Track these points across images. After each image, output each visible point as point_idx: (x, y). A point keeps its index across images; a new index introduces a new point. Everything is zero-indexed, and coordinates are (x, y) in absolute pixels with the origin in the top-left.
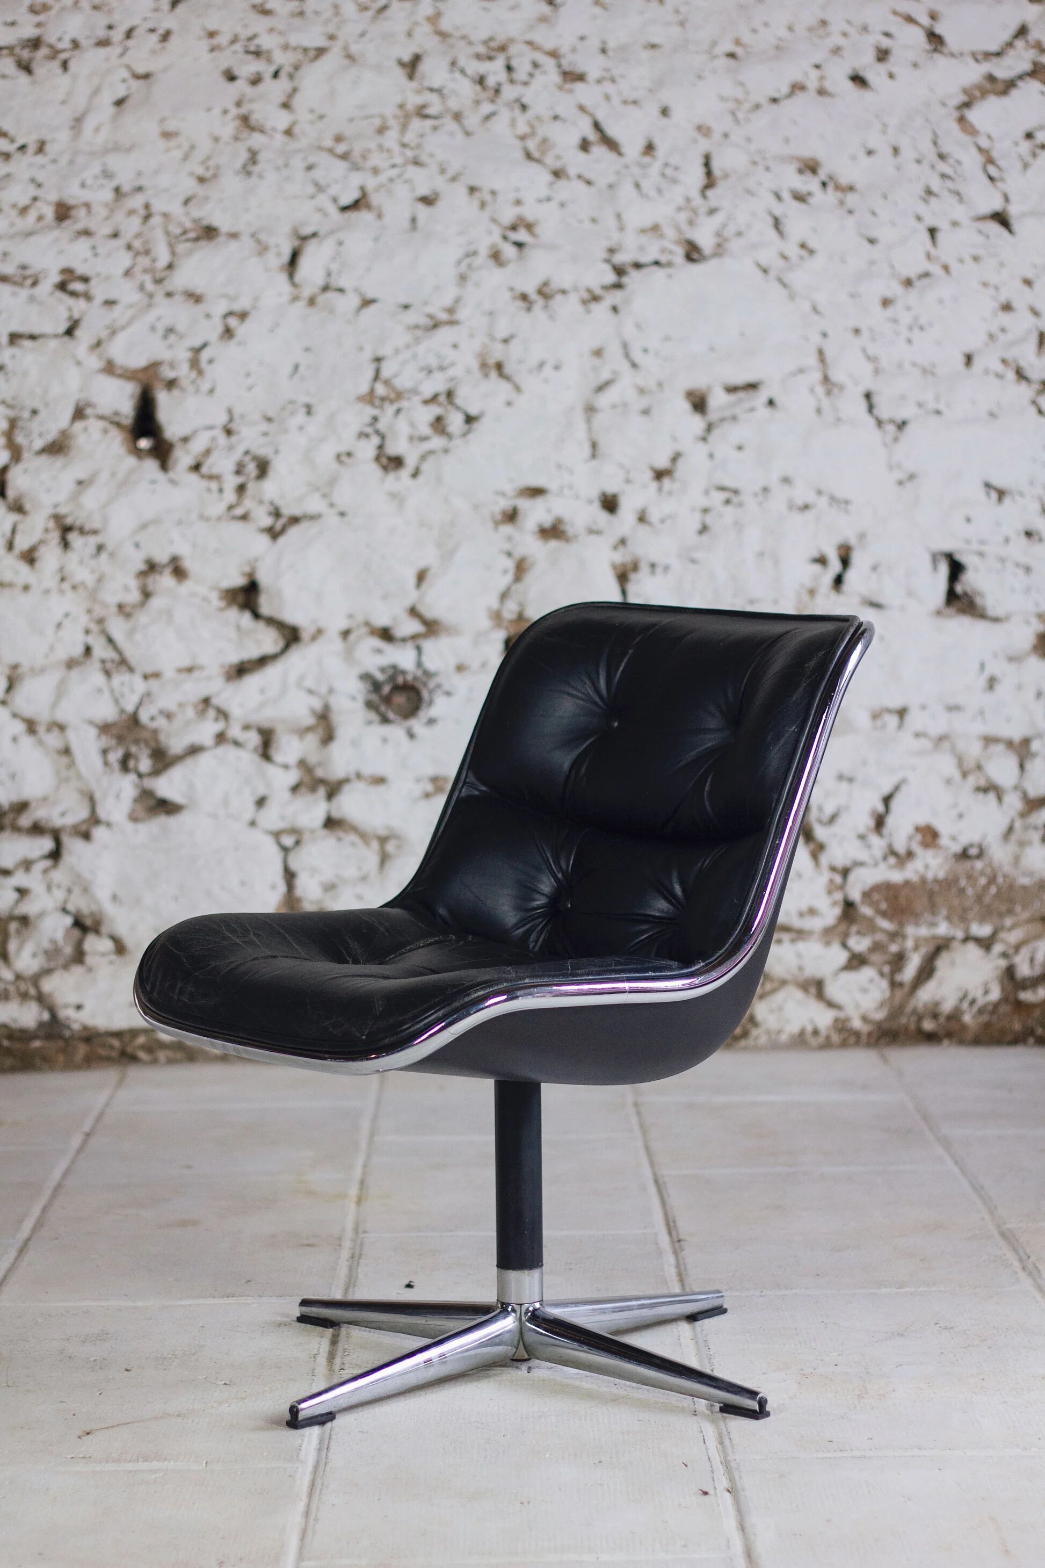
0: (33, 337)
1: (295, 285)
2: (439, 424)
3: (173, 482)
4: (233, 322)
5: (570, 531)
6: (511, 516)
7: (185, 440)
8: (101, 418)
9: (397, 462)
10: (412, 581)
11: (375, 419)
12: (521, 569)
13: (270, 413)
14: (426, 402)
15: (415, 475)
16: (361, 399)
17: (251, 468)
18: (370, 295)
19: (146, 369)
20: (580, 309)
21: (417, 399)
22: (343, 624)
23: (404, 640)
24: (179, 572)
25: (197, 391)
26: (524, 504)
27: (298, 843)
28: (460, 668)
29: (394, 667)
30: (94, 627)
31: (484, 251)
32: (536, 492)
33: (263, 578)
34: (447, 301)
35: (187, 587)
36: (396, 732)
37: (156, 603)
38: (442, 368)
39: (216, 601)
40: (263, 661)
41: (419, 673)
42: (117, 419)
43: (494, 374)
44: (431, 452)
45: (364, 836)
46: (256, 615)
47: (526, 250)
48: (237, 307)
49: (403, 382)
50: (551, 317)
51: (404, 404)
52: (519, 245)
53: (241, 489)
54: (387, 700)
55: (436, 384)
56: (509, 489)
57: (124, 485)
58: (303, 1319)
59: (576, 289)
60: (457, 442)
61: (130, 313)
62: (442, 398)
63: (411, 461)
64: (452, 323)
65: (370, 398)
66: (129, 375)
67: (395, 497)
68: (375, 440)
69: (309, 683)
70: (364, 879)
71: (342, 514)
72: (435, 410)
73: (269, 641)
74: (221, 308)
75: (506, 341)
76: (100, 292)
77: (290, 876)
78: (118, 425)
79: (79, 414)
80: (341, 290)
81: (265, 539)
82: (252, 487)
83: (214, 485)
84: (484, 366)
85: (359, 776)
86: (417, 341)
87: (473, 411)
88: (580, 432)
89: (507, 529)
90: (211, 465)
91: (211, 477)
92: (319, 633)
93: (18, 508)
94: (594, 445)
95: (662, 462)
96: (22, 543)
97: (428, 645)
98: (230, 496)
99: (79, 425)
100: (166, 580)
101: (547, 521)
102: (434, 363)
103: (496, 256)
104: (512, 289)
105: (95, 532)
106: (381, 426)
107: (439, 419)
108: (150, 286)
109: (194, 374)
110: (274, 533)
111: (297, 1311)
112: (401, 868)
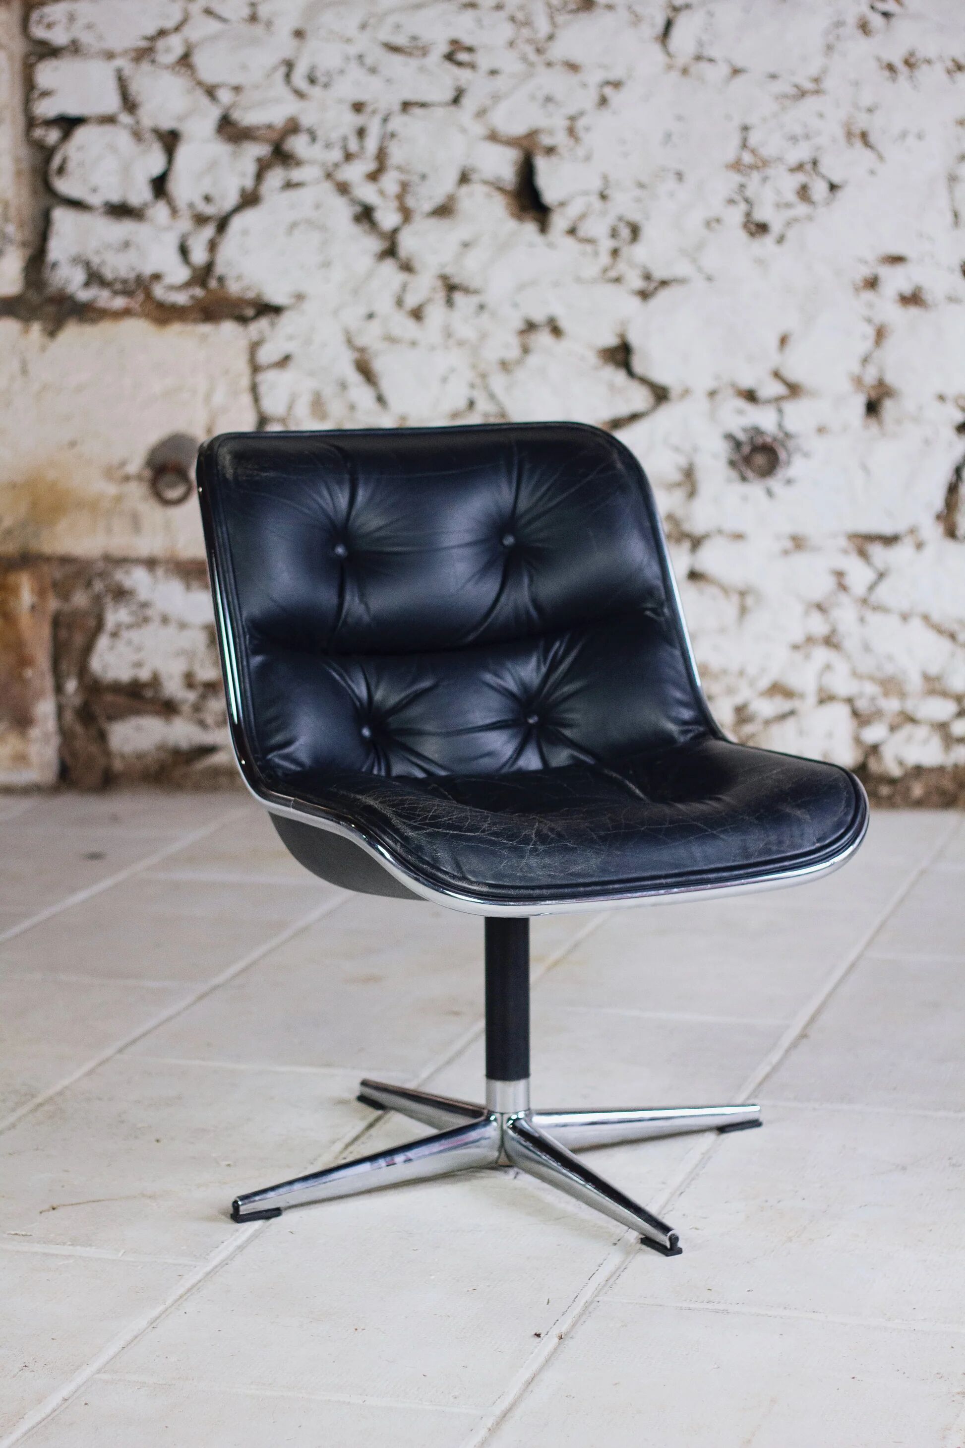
0: (423, 105)
1: (669, 54)
2: (804, 192)
3: (551, 245)
4: (608, 91)
5: (928, 297)
6: (872, 283)
7: (562, 204)
8: (486, 182)
9: (762, 228)
10: (774, 342)
11: (742, 186)
12: (880, 334)
13: (643, 180)
14: (793, 170)
15: (781, 240)
16: (729, 166)
17: (625, 233)
18: (740, 63)
19: (527, 135)
20: (944, 77)
21: (782, 168)
22: (710, 384)
23: (768, 401)
24: (556, 331)
25: (575, 157)
26: (886, 273)
28: (821, 430)
29: (756, 428)
30: (478, 381)
31: (851, 20)
32: (897, 260)
33: (634, 340)
34: (813, 69)
35: (561, 347)
36: (755, 489)
37: (533, 360)
38: (807, 137)
39: (593, 359)
40: (634, 418)
41: (781, 435)
42: (499, 184)
43: (858, 144)
44: (796, 220)
45: (725, 590)
46: (631, 373)
47: (894, 20)
48: (613, 76)
49: (768, 151)
50: (915, 87)
51: (771, 172)
52: (886, 15)
54: (747, 460)
55: (801, 153)
56: (870, 256)
57: (503, 247)
59: (941, 58)
60: (821, 209)
61: (512, 82)
62: (808, 167)
63: (776, 227)
64: (817, 92)
65: (737, 166)
66: (512, 142)
67: (760, 262)
68: (743, 207)
69: (675, 440)
70: (722, 630)
71: (709, 279)
72: (800, 178)
73: (639, 398)
74: (594, 77)
75: (870, 110)
76: (484, 61)
78: (501, 189)
79: (464, 178)
80: (711, 60)
81: (636, 301)
82: (625, 251)
83: (589, 248)
84: (849, 135)
85: (720, 532)
86: (784, 109)
87: (836, 180)
88: (943, 201)
89: (868, 295)
90: (589, 228)
91: (587, 241)
92: (686, 392)
93: (407, 267)
94: (956, 215)
96: (411, 301)
97: (790, 407)
98: (605, 259)
99: (465, 189)
100: (544, 338)
101: (907, 289)
102: (798, 130)
103: (864, 27)
104: (879, 59)
105: (477, 292)
106: (749, 193)
107: (804, 187)
108: (532, 56)
109: (571, 142)
110: (644, 295)
112: (758, 620)
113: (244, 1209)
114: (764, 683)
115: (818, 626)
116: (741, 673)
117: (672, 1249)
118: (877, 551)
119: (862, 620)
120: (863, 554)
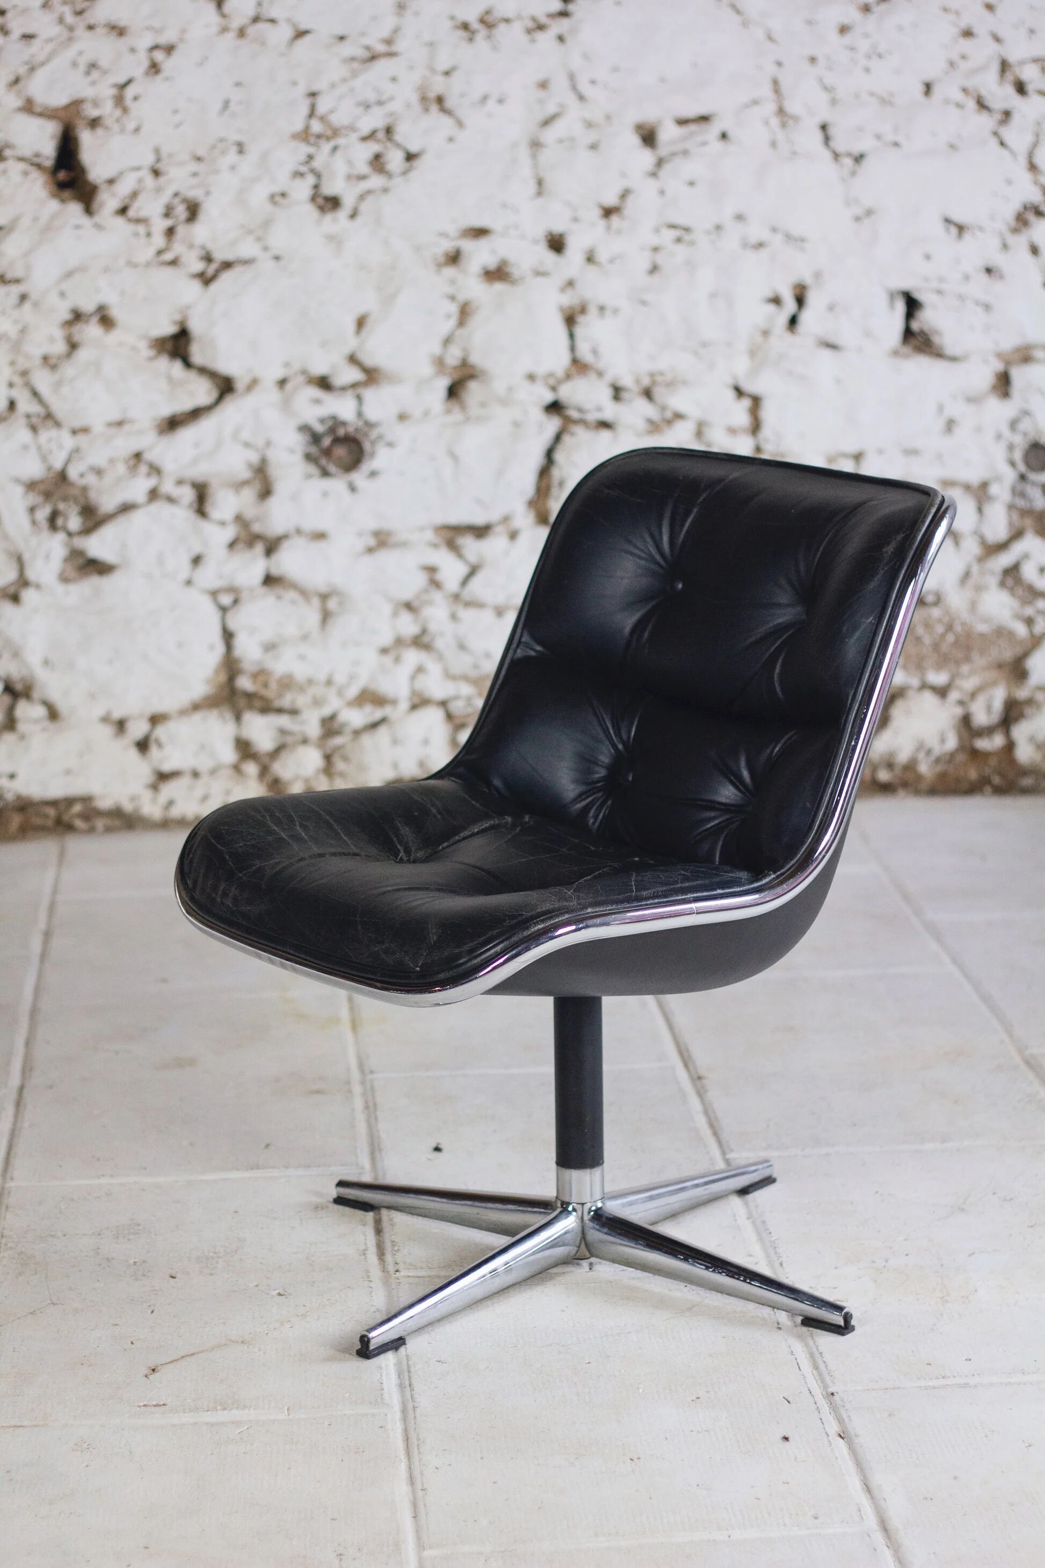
1: (224, 16)
2: (377, 162)
3: (98, 227)
4: (159, 56)
5: (515, 272)
6: (454, 258)
7: (111, 182)
8: (21, 159)
9: (333, 203)
10: (351, 326)
11: (310, 157)
12: (465, 313)
13: (200, 153)
14: (365, 139)
15: (353, 215)
16: (295, 136)
17: (181, 211)
18: (303, 27)
19: (67, 107)
20: (525, 38)
21: (354, 137)
22: (279, 373)
23: (343, 389)
24: (106, 321)
25: (122, 131)
26: (468, 246)
27: (236, 602)
28: (402, 417)
29: (334, 418)
30: (17, 380)
32: (480, 233)
33: (196, 326)
34: (385, 33)
35: (114, 337)
36: (337, 485)
37: (83, 355)
38: (380, 103)
39: (146, 351)
40: (196, 414)
41: (361, 423)
42: (37, 160)
43: (434, 108)
44: (370, 192)
45: (304, 593)
46: (188, 364)
48: (163, 40)
49: (339, 119)
50: (495, 48)
51: (341, 141)
53: (170, 232)
54: (327, 453)
55: (374, 120)
56: (452, 230)
57: (48, 230)
58: (339, 1201)
59: (519, 17)
60: (398, 180)
61: (49, 47)
62: (381, 135)
63: (348, 201)
64: (391, 55)
65: (305, 136)
66: (48, 114)
67: (335, 241)
68: (310, 180)
69: (245, 435)
70: (305, 637)
71: (277, 258)
72: (374, 147)
73: (202, 392)
74: (146, 41)
75: (447, 73)
76: (17, 25)
77: (228, 636)
78: (39, 166)
80: (272, 21)
81: (196, 285)
82: (181, 230)
83: (141, 229)
84: (424, 99)
85: (299, 532)
86: (354, 74)
87: (413, 149)
88: (526, 171)
89: (450, 271)
90: (141, 208)
91: (138, 221)
92: (254, 384)
94: (540, 183)
95: (611, 200)
97: (369, 394)
98: (159, 240)
100: (92, 330)
101: (492, 262)
102: (372, 97)
104: (452, 18)
105: (17, 281)
106: (316, 164)
107: (377, 157)
108: (70, 19)
109: (118, 113)
110: (206, 280)
111: (334, 1192)
112: (344, 626)
114: (353, 692)
115: (408, 626)
116: (329, 682)
117: (845, 1327)
118: (469, 544)
119: (454, 617)
120: (452, 546)
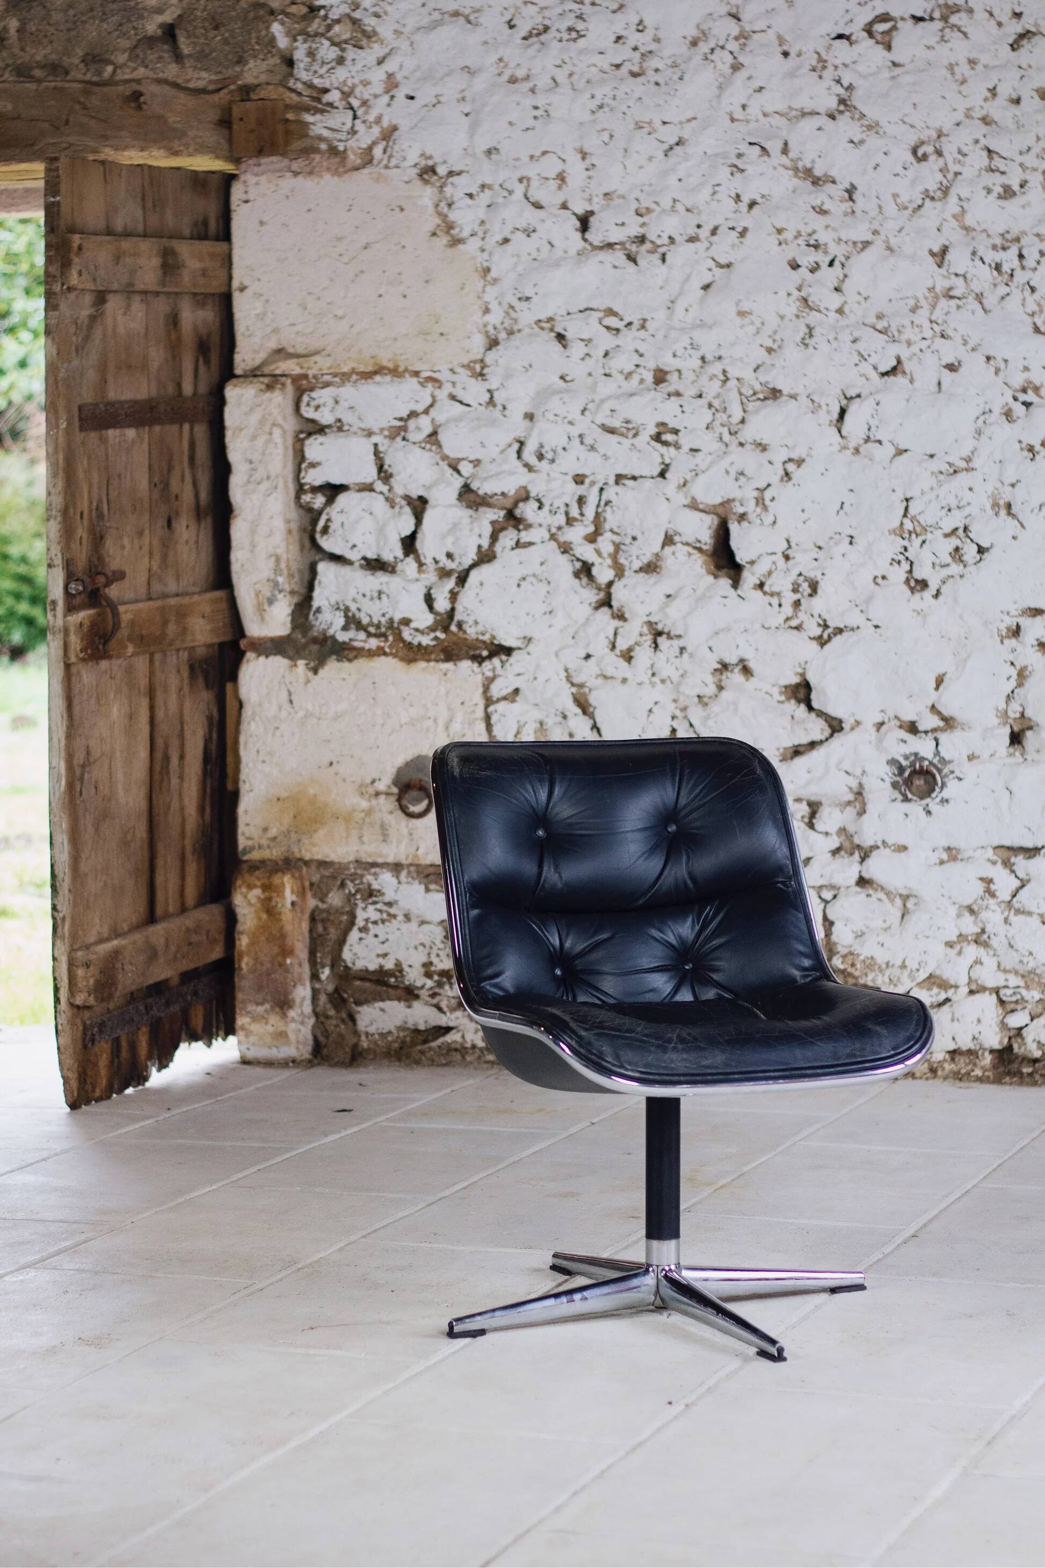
0: (634, 478)
1: (843, 437)
2: (957, 554)
3: (742, 598)
4: (791, 467)
7: (752, 563)
8: (687, 544)
9: (923, 584)
10: (932, 684)
11: (905, 549)
12: (1022, 676)
13: (821, 544)
14: (947, 536)
15: (937, 595)
16: (893, 532)
17: (805, 587)
18: (902, 447)
19: (722, 504)
21: (939, 533)
22: (878, 718)
23: (926, 732)
24: (746, 671)
25: (762, 524)
26: (1025, 622)
27: (835, 897)
28: (971, 758)
29: (916, 754)
30: (678, 714)
31: (997, 410)
32: (1036, 612)
33: (813, 678)
34: (966, 452)
35: (753, 683)
36: (916, 808)
37: (726, 696)
38: (960, 508)
39: (777, 695)
40: (813, 745)
41: (936, 760)
42: (698, 545)
43: (1004, 513)
44: (950, 577)
45: (889, 894)
46: (810, 708)
47: (1031, 408)
48: (794, 455)
49: (925, 519)
51: (929, 536)
52: (1027, 405)
53: (797, 604)
54: (908, 782)
55: (956, 520)
56: (1014, 609)
57: (701, 599)
60: (971, 568)
61: (709, 458)
62: (961, 531)
63: (933, 586)
64: (969, 470)
65: (900, 532)
66: (709, 510)
67: (920, 613)
68: (906, 566)
69: (846, 766)
70: (888, 929)
71: (877, 627)
72: (954, 542)
73: (817, 729)
74: (781, 456)
75: (1013, 485)
76: (686, 441)
77: (827, 924)
78: (700, 550)
79: (669, 540)
81: (814, 645)
82: (805, 603)
83: (775, 601)
84: (995, 505)
85: (885, 844)
86: (941, 484)
87: (985, 544)
89: (1012, 642)
90: (772, 584)
91: (772, 595)
92: (857, 724)
93: (621, 617)
96: (622, 645)
97: (945, 738)
98: (788, 610)
99: (668, 550)
100: (736, 677)
101: (1043, 636)
102: (953, 502)
103: (1008, 415)
104: (1020, 442)
105: (679, 637)
106: (910, 554)
107: (957, 549)
108: (726, 437)
109: (759, 510)
110: (822, 642)
112: (918, 921)
113: (458, 1328)
114: (923, 975)
115: (969, 926)
116: (903, 966)
117: (779, 1357)
118: (1020, 862)
119: (1006, 920)
120: (1007, 864)
